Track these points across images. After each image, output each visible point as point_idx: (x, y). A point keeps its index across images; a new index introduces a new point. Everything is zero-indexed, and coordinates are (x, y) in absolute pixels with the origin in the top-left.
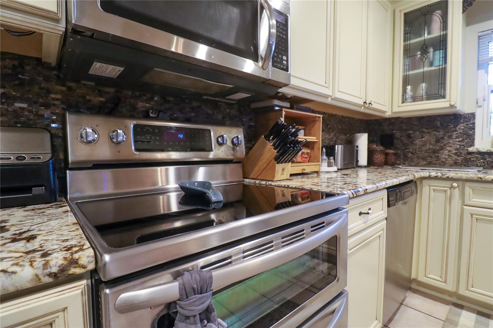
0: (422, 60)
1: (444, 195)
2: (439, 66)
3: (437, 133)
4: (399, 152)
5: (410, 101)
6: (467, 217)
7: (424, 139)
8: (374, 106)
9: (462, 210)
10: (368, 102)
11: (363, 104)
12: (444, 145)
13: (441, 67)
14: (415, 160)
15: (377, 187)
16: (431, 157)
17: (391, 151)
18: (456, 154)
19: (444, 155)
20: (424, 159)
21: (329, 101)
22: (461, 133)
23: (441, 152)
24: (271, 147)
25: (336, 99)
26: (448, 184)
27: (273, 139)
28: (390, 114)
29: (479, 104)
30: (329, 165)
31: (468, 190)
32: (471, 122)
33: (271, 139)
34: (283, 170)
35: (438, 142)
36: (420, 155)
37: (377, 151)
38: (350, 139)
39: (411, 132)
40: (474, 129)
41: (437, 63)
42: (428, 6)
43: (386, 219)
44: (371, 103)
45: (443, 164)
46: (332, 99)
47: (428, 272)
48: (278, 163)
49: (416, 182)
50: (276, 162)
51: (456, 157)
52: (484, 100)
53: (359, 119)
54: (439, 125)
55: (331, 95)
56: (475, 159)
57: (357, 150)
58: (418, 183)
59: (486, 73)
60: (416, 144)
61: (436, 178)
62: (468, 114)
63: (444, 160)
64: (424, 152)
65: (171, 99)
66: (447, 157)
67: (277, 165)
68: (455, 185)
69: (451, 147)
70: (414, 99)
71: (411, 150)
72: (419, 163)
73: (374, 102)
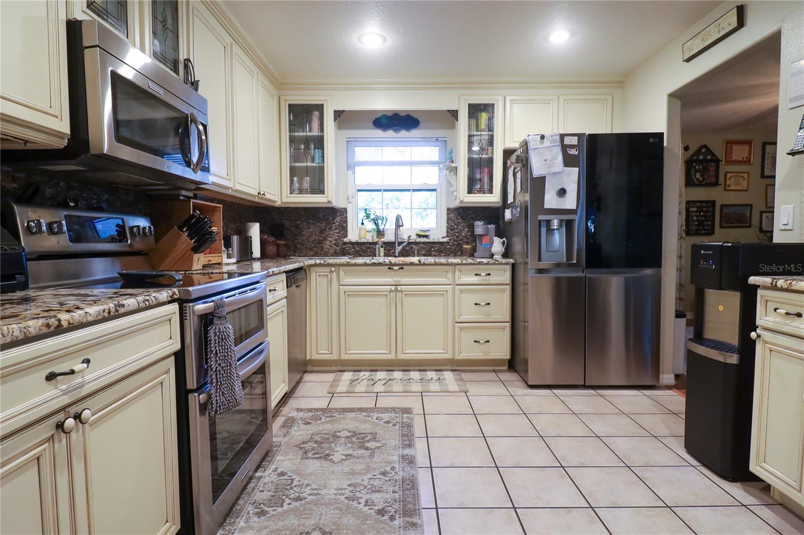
0: (305, 155)
1: (326, 279)
2: (319, 163)
3: (320, 225)
4: (289, 243)
5: (297, 192)
6: (342, 294)
7: (310, 230)
8: (268, 196)
9: (339, 289)
10: (262, 193)
11: (257, 195)
12: (327, 236)
13: (320, 165)
14: (304, 250)
15: (280, 270)
16: (317, 247)
17: (282, 242)
18: (335, 244)
19: (327, 245)
20: (311, 250)
21: (230, 192)
22: (338, 225)
23: (325, 242)
24: (186, 238)
25: (236, 191)
26: (327, 269)
27: (187, 230)
28: (280, 204)
29: (350, 200)
30: (229, 257)
31: (341, 273)
32: (345, 216)
33: (184, 230)
34: (198, 259)
35: (322, 233)
36: (308, 246)
37: (269, 242)
38: (240, 228)
39: (299, 222)
40: (347, 222)
41: (317, 160)
42: (308, 104)
43: (286, 298)
44: (264, 194)
45: (326, 254)
46: (232, 190)
47: (319, 348)
48: (195, 253)
49: (305, 270)
50: (193, 252)
51: (336, 247)
52: (353, 197)
53: (247, 206)
54: (322, 217)
55: (232, 187)
56: (348, 249)
57: (251, 241)
58: (307, 270)
59: (353, 173)
60: (304, 235)
61: (320, 265)
62: (342, 208)
63: (327, 250)
64: (310, 243)
65: (75, 184)
66: (329, 247)
67: (195, 255)
68: (333, 269)
69: (332, 238)
70: (301, 191)
71: (300, 241)
72: (307, 254)
73: (267, 193)
